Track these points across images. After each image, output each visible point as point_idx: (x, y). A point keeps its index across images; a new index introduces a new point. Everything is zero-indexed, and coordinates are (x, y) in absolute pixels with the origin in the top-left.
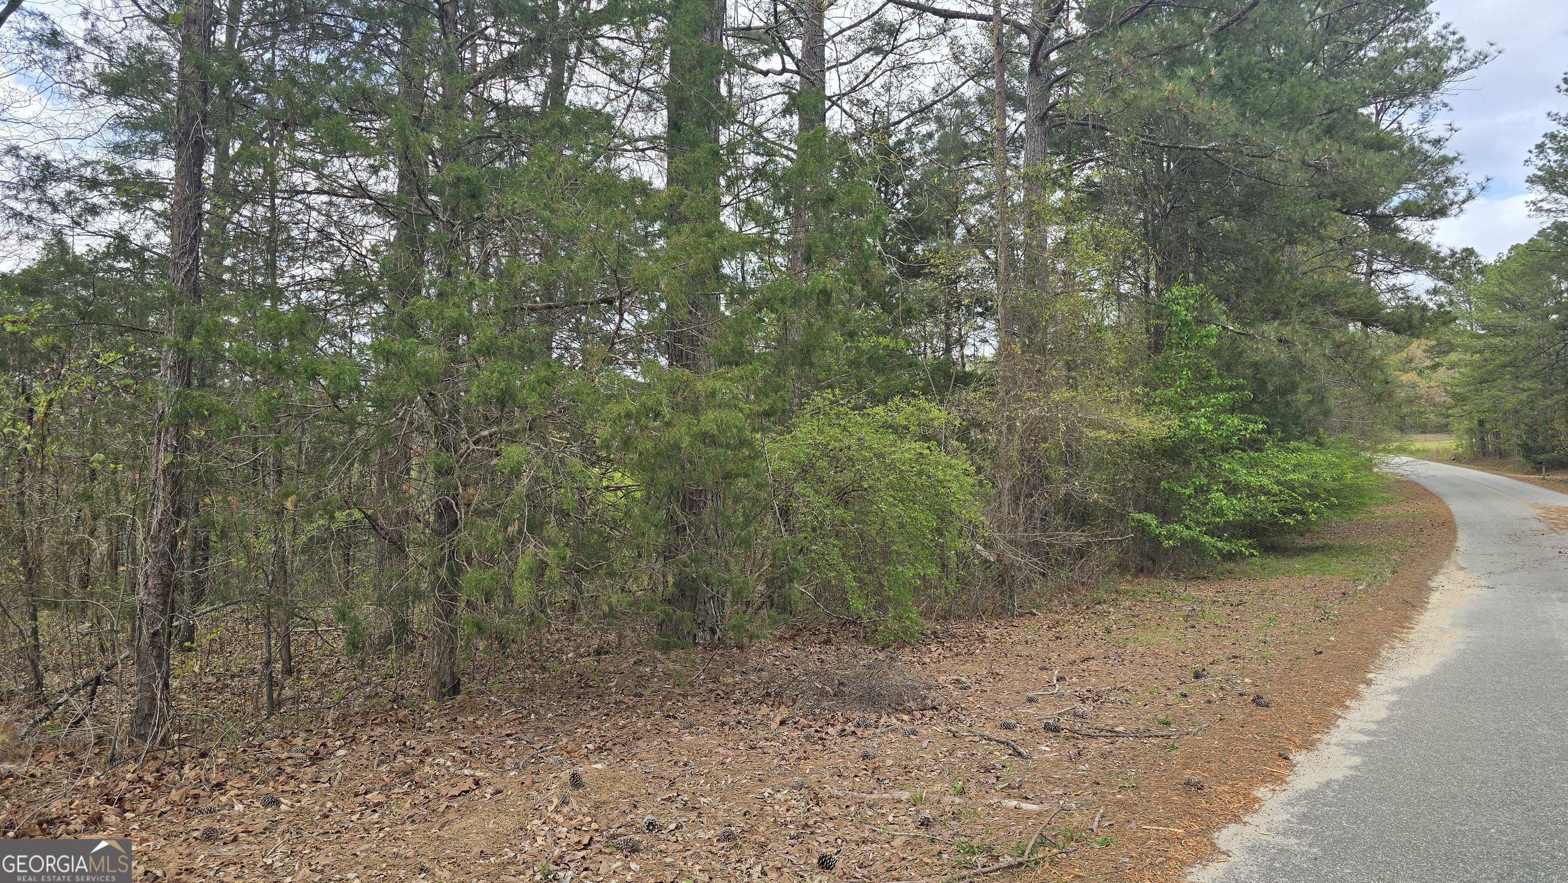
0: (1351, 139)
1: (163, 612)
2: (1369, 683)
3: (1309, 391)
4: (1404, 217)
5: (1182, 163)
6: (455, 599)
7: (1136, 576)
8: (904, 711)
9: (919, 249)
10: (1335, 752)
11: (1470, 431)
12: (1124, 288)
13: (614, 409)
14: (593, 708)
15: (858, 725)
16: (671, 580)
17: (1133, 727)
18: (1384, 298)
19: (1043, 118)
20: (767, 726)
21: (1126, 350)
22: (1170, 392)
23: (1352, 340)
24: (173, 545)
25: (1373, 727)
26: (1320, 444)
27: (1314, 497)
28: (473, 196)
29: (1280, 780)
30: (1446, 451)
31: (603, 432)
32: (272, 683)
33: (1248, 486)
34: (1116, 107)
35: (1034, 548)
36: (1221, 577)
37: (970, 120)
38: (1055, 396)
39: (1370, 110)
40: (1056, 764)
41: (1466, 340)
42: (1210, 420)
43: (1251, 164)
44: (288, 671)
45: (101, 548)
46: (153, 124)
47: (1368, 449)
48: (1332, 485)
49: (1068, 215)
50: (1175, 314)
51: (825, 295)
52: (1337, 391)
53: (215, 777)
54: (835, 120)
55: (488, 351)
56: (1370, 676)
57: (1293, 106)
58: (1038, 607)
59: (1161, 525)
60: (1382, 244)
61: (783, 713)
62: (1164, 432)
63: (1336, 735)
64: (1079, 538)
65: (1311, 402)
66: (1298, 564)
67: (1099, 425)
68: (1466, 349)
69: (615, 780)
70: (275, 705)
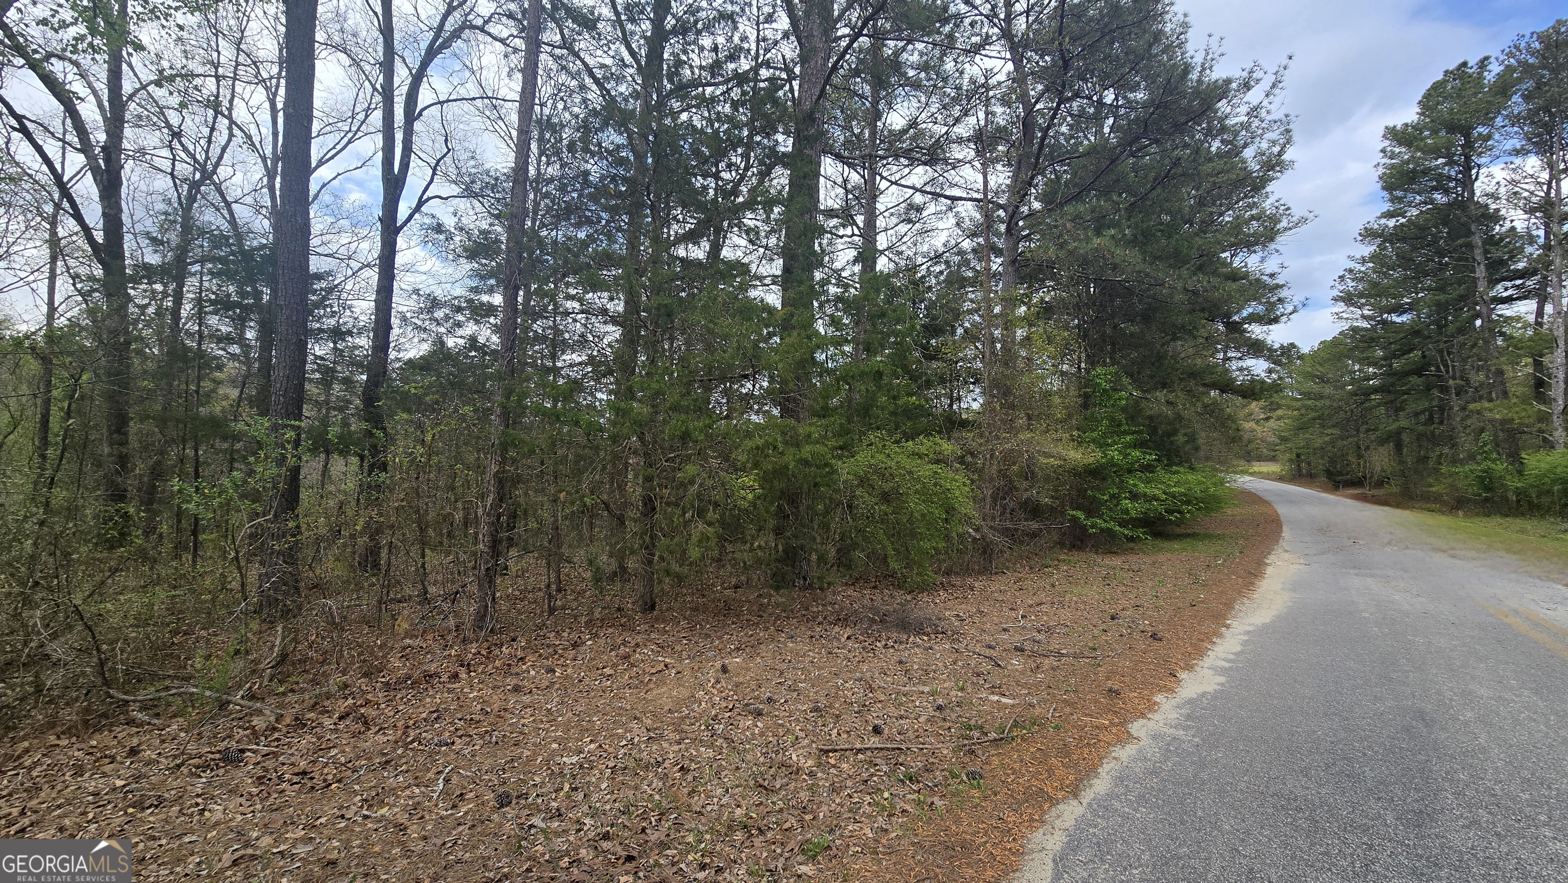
0: (1215, 273)
1: (492, 557)
2: (1228, 627)
3: (1185, 434)
4: (1250, 324)
5: (1104, 288)
6: (653, 555)
7: (1070, 550)
8: (924, 634)
9: (933, 342)
10: (1208, 673)
11: (1291, 460)
12: (1065, 367)
13: (749, 444)
14: (733, 623)
15: (896, 642)
16: (780, 547)
17: (1072, 651)
18: (1235, 374)
19: (1014, 262)
20: (839, 640)
21: (1066, 408)
22: (1095, 434)
23: (1215, 403)
24: (498, 519)
25: (1232, 657)
26: (1192, 468)
27: (1188, 502)
28: (669, 316)
29: (1171, 690)
30: (1274, 473)
31: (742, 458)
32: (550, 596)
33: (1145, 495)
34: (1062, 254)
35: (1006, 532)
36: (1126, 551)
37: (967, 263)
38: (1021, 436)
39: (1227, 254)
40: (1023, 673)
41: (1289, 402)
42: (1120, 452)
43: (1149, 289)
44: (559, 590)
45: (458, 516)
46: (491, 274)
47: (1222, 471)
48: (1199, 494)
49: (1028, 321)
50: (1099, 384)
51: (879, 374)
52: (1203, 434)
53: (520, 654)
54: (883, 264)
55: (675, 408)
56: (1228, 622)
57: (1177, 254)
58: (1007, 568)
59: (1087, 518)
60: (1234, 340)
61: (849, 632)
62: (1091, 460)
63: (1207, 662)
64: (1034, 525)
65: (1187, 442)
66: (1176, 545)
67: (1048, 455)
68: (1289, 407)
69: (748, 669)
70: (552, 611)
